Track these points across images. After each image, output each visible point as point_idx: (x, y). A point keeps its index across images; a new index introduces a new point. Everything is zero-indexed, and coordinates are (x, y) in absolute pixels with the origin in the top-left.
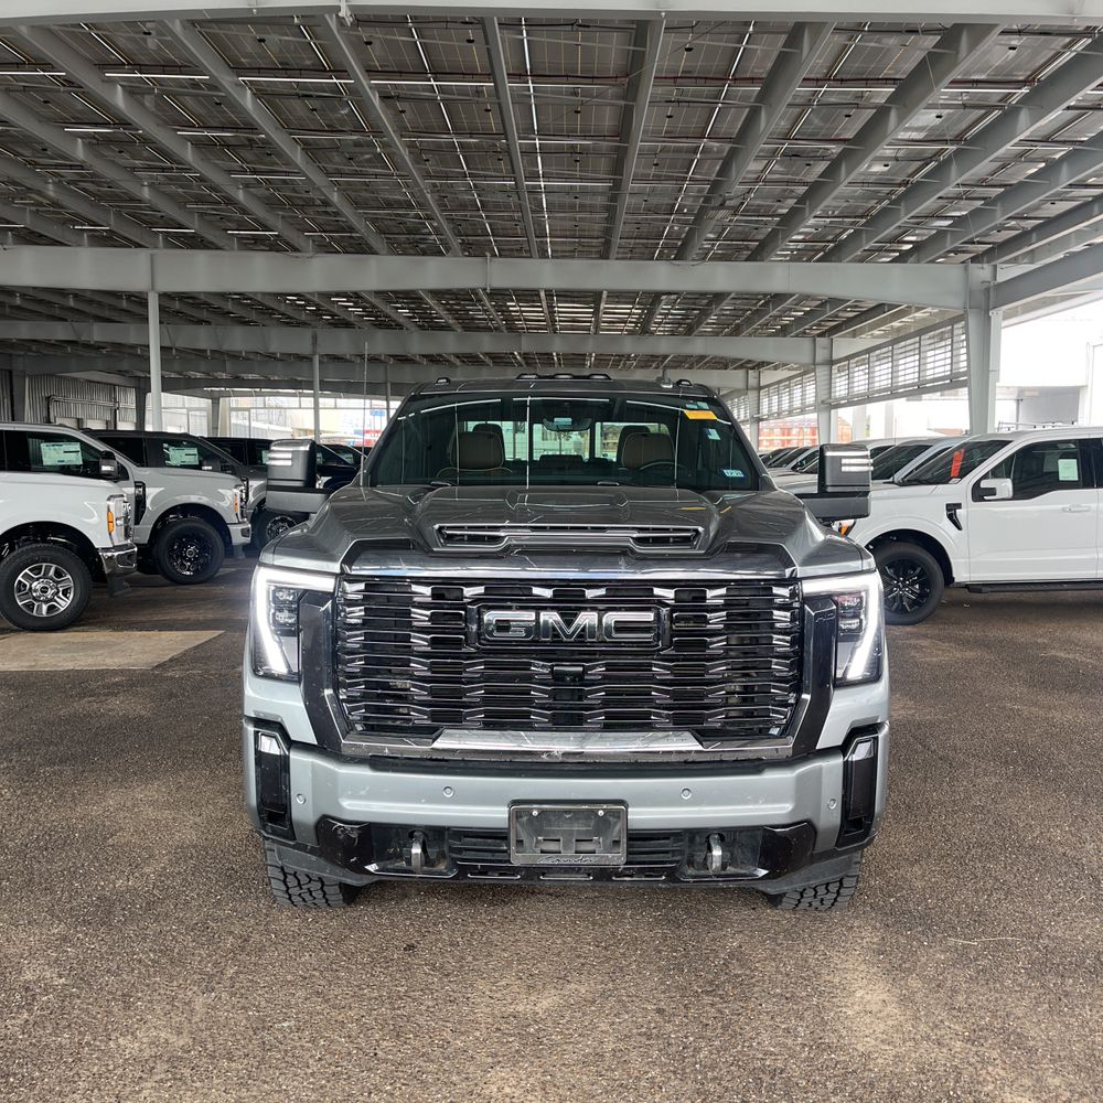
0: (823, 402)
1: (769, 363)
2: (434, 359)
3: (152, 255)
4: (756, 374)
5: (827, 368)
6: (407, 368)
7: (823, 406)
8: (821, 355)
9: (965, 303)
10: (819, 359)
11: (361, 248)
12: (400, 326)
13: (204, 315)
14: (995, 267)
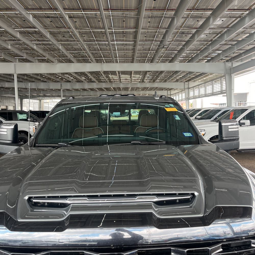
0: (187, 98)
1: (173, 89)
2: (92, 90)
3: (15, 64)
4: (170, 92)
5: (188, 90)
6: (86, 92)
7: (187, 99)
8: (186, 86)
9: (225, 72)
10: (186, 87)
11: (70, 61)
12: (82, 82)
13: (33, 80)
14: (232, 63)
